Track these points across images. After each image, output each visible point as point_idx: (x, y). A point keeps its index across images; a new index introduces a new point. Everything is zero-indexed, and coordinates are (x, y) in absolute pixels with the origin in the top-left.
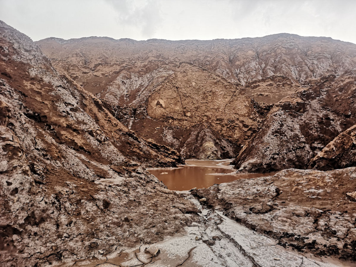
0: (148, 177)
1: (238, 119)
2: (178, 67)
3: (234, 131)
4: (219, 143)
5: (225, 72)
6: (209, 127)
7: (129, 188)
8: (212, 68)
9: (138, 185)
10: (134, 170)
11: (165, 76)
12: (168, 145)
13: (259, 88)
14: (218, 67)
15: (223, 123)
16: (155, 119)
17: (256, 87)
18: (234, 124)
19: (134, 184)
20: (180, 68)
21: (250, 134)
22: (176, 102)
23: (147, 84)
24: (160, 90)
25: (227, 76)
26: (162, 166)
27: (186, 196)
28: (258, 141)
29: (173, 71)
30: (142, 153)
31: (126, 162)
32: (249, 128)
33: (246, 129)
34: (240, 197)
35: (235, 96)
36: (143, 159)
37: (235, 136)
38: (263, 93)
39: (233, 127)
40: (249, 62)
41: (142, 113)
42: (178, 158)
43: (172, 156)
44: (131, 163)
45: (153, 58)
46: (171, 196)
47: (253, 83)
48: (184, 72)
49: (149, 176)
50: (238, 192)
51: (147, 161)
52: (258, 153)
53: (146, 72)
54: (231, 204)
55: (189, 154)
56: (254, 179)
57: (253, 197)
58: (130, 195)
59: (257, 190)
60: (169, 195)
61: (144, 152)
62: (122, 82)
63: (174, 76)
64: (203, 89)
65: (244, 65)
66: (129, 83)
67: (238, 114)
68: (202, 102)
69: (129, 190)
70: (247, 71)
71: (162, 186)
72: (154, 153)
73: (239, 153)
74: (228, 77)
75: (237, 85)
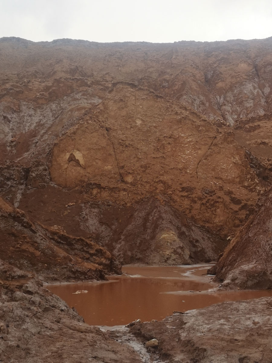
0: (47, 301)
1: (221, 188)
2: (110, 92)
3: (215, 210)
4: (187, 234)
5: (197, 102)
6: (169, 202)
7: (8, 322)
8: (174, 93)
9: (27, 316)
10: (20, 287)
11: (85, 108)
12: (90, 237)
13: (259, 131)
14: (184, 92)
15: (194, 196)
16: (65, 187)
17: (254, 129)
18: (214, 197)
19: (19, 313)
20: (114, 93)
21: (244, 216)
22: (105, 155)
23: (51, 123)
24: (74, 133)
25: (201, 108)
26: (77, 278)
27: (121, 337)
28: (258, 229)
29: (100, 98)
30: (38, 253)
31: (6, 272)
32: (243, 204)
33: (236, 207)
34: (222, 336)
35: (216, 145)
36: (40, 265)
37: (217, 220)
38: (267, 141)
39: (212, 203)
40: (241, 84)
41: (40, 176)
42: (108, 262)
43: (97, 258)
44: (15, 272)
45: (63, 75)
46: (90, 337)
47: (248, 121)
48: (122, 100)
49: (50, 298)
50: (219, 326)
51: (48, 268)
52: (258, 251)
53: (50, 100)
54: (205, 350)
55: (129, 253)
56: (248, 301)
57: (246, 337)
58: (9, 336)
59: (255, 323)
60: (87, 334)
61: (43, 252)
62: (2, 118)
63: (102, 108)
64: (156, 132)
65: (231, 88)
66: (17, 120)
67: (221, 179)
68: (155, 156)
69: (8, 326)
70: (237, 99)
71: (74, 317)
72: (62, 253)
73: (223, 251)
74: (203, 111)
75: (220, 125)
